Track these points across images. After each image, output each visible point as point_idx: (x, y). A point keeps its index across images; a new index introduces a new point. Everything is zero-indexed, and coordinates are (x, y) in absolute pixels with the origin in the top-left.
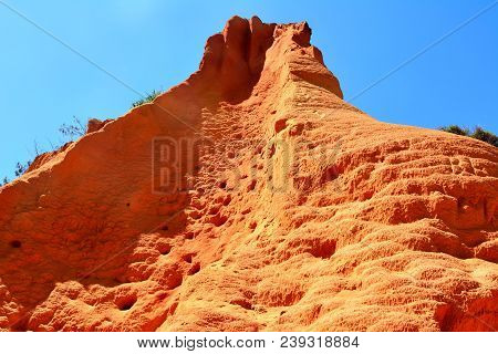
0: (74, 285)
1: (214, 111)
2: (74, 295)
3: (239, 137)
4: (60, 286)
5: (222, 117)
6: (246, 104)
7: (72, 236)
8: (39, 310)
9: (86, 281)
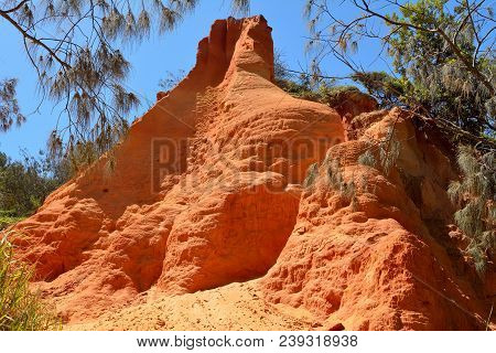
0: (135, 206)
1: (203, 94)
2: (135, 211)
3: (216, 109)
4: (129, 208)
5: (208, 97)
6: (221, 85)
7: (132, 182)
8: (120, 220)
9: (140, 203)
